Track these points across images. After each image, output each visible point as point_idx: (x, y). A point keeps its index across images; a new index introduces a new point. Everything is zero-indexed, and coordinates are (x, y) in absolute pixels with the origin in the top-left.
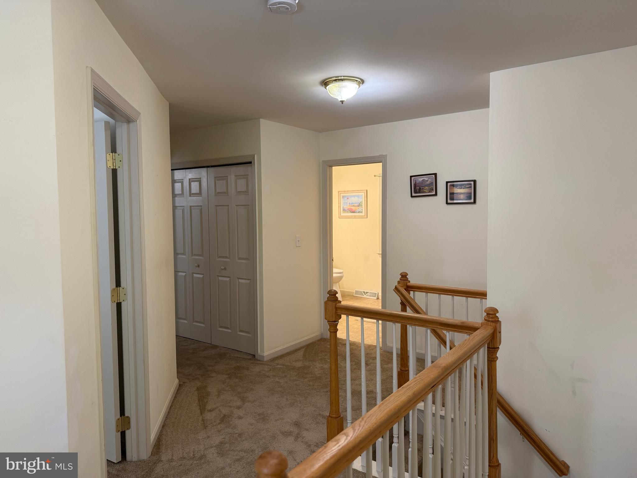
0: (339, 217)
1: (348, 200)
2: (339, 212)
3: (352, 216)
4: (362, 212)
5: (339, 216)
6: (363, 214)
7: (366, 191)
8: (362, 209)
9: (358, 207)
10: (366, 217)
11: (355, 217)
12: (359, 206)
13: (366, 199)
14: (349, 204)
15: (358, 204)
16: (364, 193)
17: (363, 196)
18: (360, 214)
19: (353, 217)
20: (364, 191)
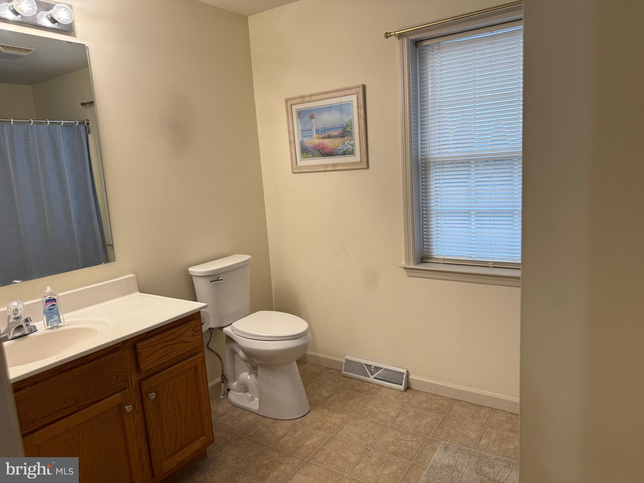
0: (293, 169)
1: (313, 121)
2: (292, 157)
3: (327, 166)
4: (351, 153)
5: (292, 167)
6: (356, 158)
7: (361, 90)
8: (351, 143)
9: (341, 140)
10: (365, 166)
11: (335, 168)
12: (342, 136)
13: (362, 113)
14: (317, 131)
15: (341, 131)
16: (355, 96)
17: (355, 104)
18: (348, 159)
19: (330, 168)
20: (358, 89)
